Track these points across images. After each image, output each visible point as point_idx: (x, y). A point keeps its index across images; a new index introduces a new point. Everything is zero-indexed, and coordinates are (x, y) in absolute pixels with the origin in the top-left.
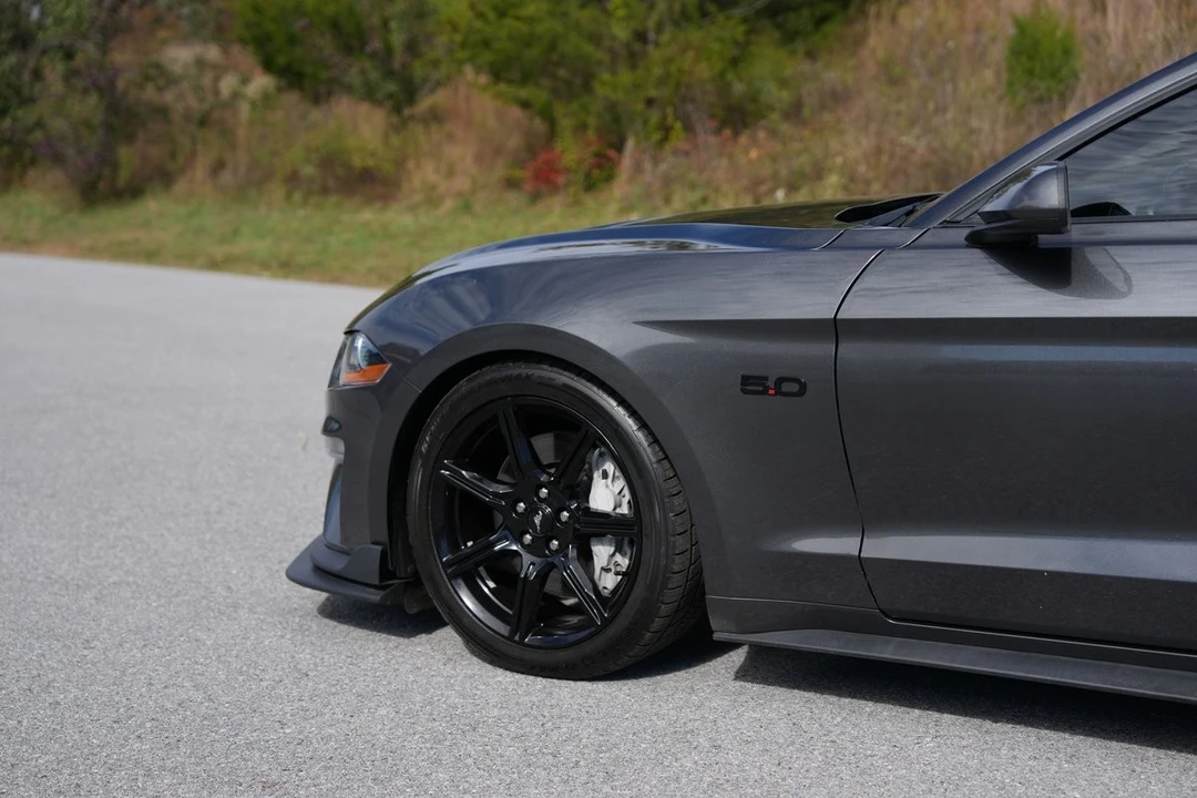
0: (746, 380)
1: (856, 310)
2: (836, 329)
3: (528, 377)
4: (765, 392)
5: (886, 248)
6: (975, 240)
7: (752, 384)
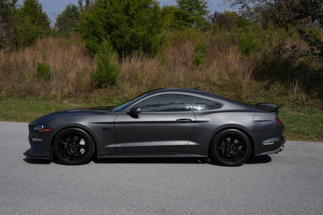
0: (103, 129)
1: (116, 121)
2: (114, 123)
3: (74, 129)
4: (106, 130)
5: (118, 114)
6: (128, 114)
7: (104, 129)
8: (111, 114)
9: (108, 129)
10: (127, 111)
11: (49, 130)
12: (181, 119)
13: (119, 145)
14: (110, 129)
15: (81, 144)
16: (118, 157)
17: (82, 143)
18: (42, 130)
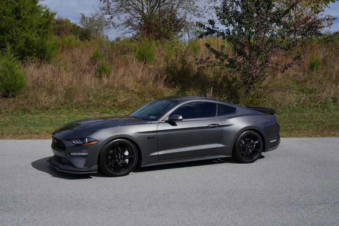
0: (148, 138)
2: (157, 131)
3: (120, 140)
4: (150, 139)
8: (151, 123)
9: (152, 138)
10: (165, 120)
11: (95, 142)
12: (211, 125)
13: (160, 153)
14: (154, 137)
15: (126, 155)
16: (160, 164)
17: (127, 153)
18: (86, 143)
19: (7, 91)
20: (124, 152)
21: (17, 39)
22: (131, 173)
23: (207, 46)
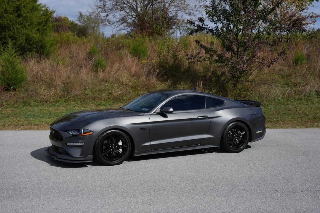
0: (140, 129)
2: (149, 123)
4: (143, 130)
5: (150, 115)
6: (158, 114)
8: (143, 115)
10: (157, 112)
11: (91, 133)
12: (201, 116)
13: (152, 143)
14: (146, 128)
15: (119, 145)
16: (152, 153)
17: (120, 143)
18: (82, 134)
19: (9, 85)
20: (118, 142)
21: (18, 36)
22: (125, 162)
23: (197, 43)
